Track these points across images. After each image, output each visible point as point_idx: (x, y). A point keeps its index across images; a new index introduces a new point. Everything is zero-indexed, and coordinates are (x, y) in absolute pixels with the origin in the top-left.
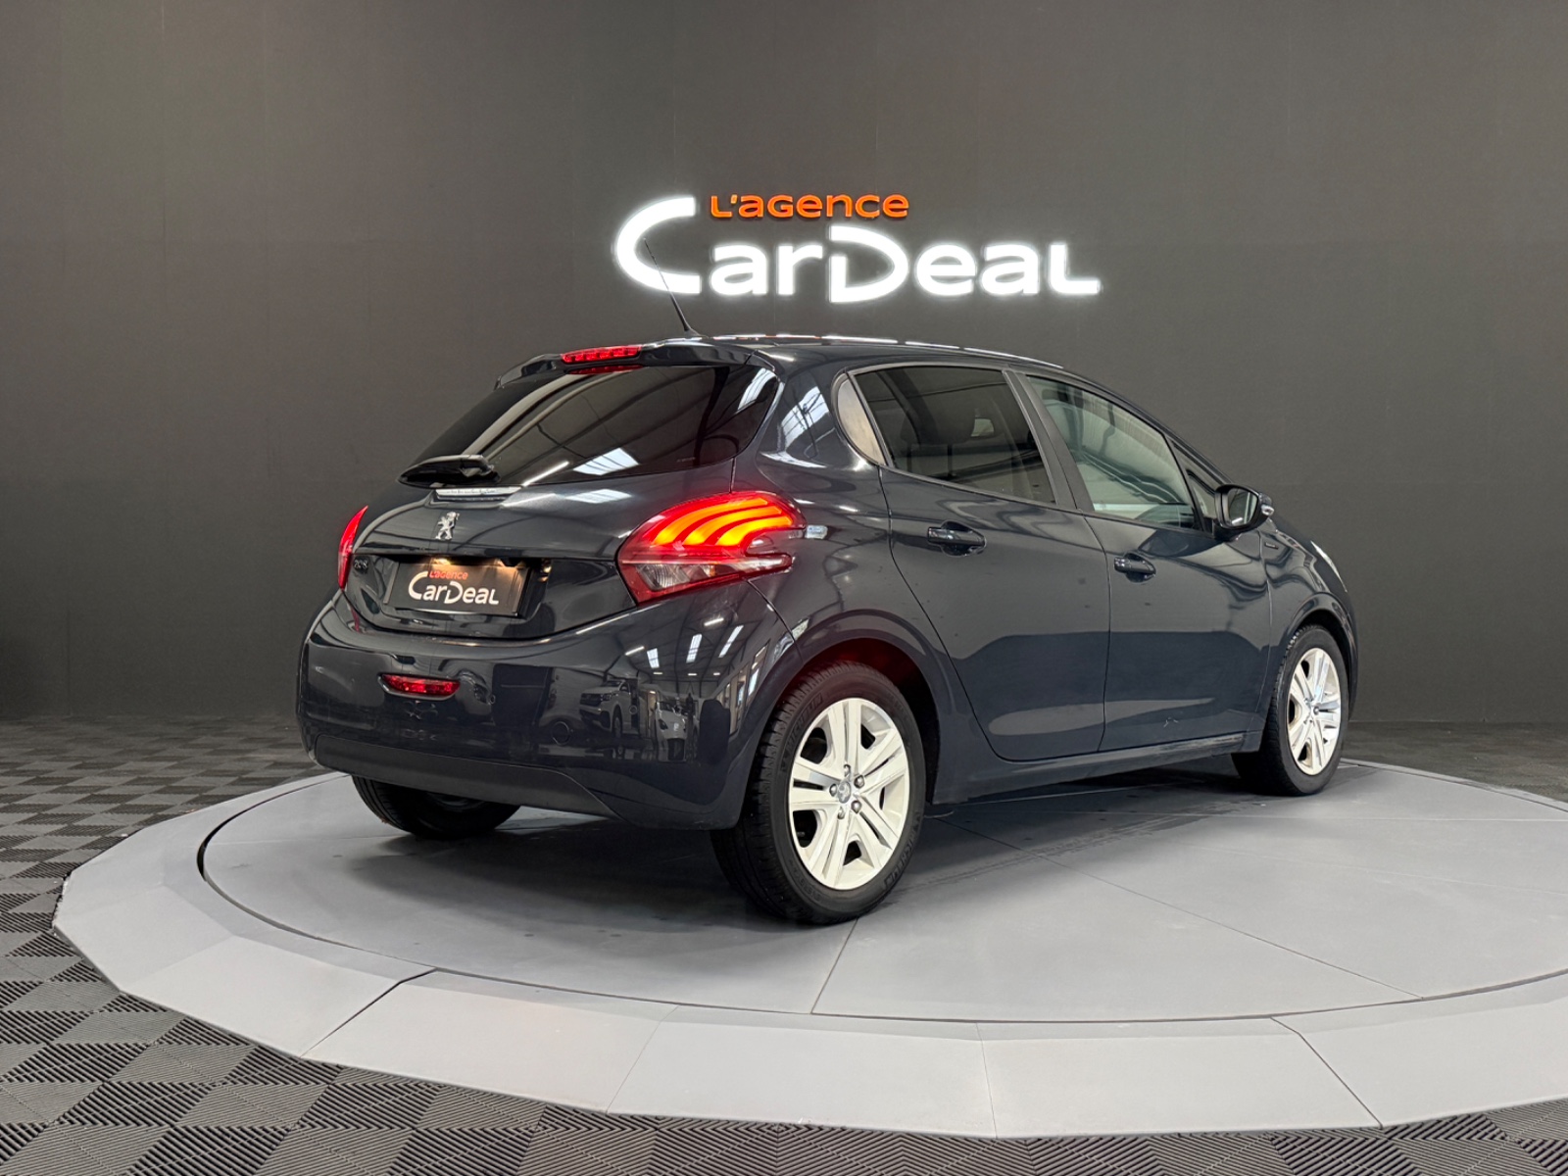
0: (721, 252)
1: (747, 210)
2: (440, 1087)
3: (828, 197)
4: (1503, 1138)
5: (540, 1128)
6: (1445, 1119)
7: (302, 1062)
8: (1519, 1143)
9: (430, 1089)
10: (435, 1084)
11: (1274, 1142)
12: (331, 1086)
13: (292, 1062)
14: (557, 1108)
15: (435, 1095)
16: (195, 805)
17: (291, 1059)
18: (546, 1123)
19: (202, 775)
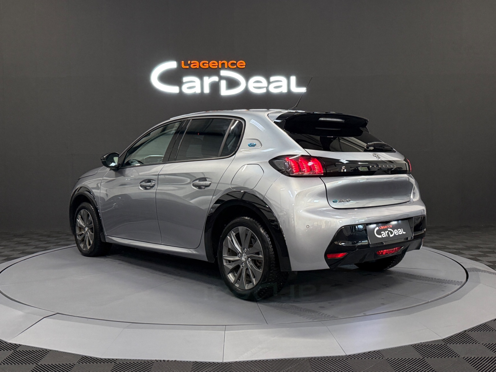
0: (185, 79)
1: (194, 66)
2: (50, 351)
3: (219, 61)
4: (382, 358)
5: (78, 363)
6: (366, 352)
7: (8, 344)
8: (387, 359)
9: (47, 352)
10: (49, 350)
11: (310, 361)
12: (15, 351)
13: (5, 344)
14: (85, 357)
15: (48, 353)
16: (5, 261)
17: (6, 343)
18: (80, 362)
19: (10, 251)
